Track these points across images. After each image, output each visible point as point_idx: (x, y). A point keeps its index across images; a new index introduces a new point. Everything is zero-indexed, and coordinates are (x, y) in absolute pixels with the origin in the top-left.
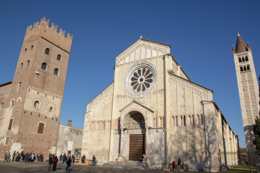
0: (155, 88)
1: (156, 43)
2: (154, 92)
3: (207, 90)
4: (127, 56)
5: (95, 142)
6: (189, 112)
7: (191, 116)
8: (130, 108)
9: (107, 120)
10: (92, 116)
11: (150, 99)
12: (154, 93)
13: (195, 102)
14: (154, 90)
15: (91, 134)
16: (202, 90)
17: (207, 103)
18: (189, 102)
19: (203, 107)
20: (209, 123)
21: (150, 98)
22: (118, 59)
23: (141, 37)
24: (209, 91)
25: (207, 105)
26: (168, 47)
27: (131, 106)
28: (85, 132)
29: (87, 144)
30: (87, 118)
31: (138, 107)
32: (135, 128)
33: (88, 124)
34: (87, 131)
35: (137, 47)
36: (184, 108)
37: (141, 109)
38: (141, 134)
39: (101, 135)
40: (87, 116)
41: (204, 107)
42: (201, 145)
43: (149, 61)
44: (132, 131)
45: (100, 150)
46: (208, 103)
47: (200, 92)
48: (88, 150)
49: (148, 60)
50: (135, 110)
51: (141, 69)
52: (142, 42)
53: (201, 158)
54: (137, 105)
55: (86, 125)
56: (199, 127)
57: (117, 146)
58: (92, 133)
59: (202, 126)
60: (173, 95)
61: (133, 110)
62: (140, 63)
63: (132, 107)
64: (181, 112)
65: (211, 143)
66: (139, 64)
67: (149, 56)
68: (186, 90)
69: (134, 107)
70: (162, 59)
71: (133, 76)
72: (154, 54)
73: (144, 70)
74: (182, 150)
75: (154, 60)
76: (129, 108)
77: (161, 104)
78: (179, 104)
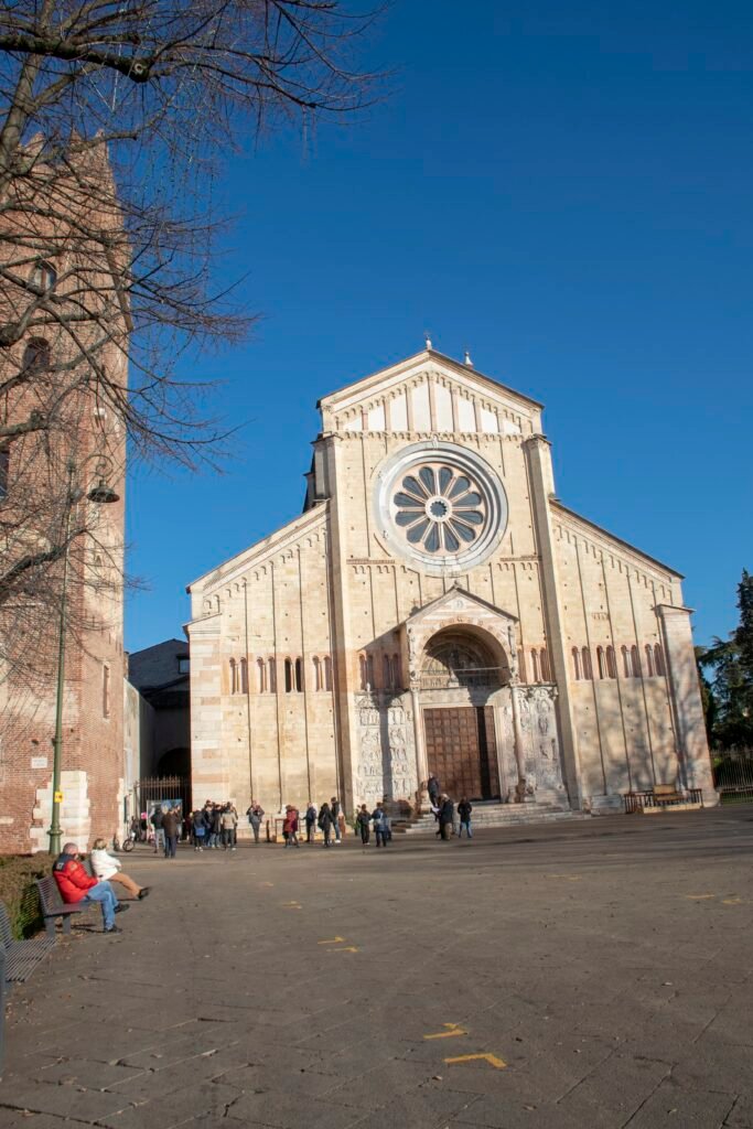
0: (505, 545)
1: (491, 385)
2: (502, 560)
3: (670, 575)
4: (375, 405)
5: (262, 747)
6: (623, 637)
7: (629, 648)
8: (445, 614)
9: (311, 656)
10: (230, 634)
11: (488, 584)
12: (502, 563)
13: (637, 606)
14: (504, 552)
15: (231, 713)
16: (653, 573)
17: (673, 614)
18: (620, 606)
19: (663, 623)
20: (681, 671)
21: (489, 580)
22: (336, 407)
23: (429, 343)
24: (675, 579)
25: (674, 619)
26: (537, 409)
27: (449, 607)
28: (203, 703)
29: (221, 756)
30: (203, 642)
31: (475, 610)
32: (438, 687)
33: (214, 668)
34: (213, 698)
35: (416, 378)
36: (607, 622)
37: (490, 620)
38: (471, 705)
39: (290, 716)
40: (202, 632)
41: (667, 624)
42: (661, 737)
43: (472, 445)
44: (431, 698)
45: (291, 777)
46: (677, 613)
47: (648, 578)
48: (227, 781)
49: (468, 439)
50: (466, 622)
51: (436, 468)
52: (434, 366)
53: (664, 772)
54: (472, 604)
55: (201, 672)
56: (652, 684)
57: (374, 757)
58: (235, 708)
59: (661, 681)
60: (569, 578)
61: (457, 622)
62: (437, 445)
63: (451, 611)
64: (599, 637)
65: (691, 728)
66: (429, 446)
67: (466, 426)
68: (608, 565)
69: (458, 611)
70: (520, 451)
71: (400, 488)
72: (489, 423)
73: (446, 475)
74: (610, 755)
75: (488, 444)
76: (441, 614)
77: (532, 606)
78: (590, 609)
